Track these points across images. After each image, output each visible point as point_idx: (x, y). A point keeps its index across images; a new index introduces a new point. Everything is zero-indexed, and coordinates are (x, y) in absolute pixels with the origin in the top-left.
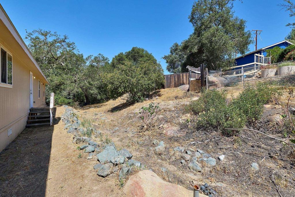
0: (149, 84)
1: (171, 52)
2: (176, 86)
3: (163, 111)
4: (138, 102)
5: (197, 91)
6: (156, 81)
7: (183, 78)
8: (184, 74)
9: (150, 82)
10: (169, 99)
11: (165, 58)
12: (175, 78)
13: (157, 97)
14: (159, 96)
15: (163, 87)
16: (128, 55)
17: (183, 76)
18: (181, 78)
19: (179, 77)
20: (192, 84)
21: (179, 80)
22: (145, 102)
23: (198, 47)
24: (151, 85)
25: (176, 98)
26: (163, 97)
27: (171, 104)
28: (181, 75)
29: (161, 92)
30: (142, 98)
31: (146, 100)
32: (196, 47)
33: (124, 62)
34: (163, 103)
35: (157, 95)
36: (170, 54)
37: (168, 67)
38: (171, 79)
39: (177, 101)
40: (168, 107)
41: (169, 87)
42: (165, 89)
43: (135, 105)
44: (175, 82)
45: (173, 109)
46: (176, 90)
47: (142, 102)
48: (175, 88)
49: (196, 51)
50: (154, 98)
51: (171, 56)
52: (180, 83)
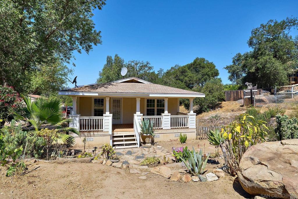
0: (213, 100)
1: (234, 62)
2: (235, 100)
3: (223, 118)
4: (204, 112)
5: (249, 106)
6: (218, 98)
7: (241, 94)
8: (242, 91)
9: (213, 98)
10: (227, 111)
11: (227, 68)
12: (234, 94)
13: (219, 109)
14: (221, 107)
15: (224, 101)
16: (189, 66)
17: (241, 92)
18: (239, 94)
19: (237, 93)
20: (246, 100)
21: (238, 95)
22: (210, 112)
23: (255, 68)
24: (214, 101)
25: (233, 111)
26: (224, 108)
27: (229, 114)
28: (239, 91)
29: (222, 105)
30: (208, 109)
31: (210, 111)
32: (254, 68)
33: (186, 74)
34: (223, 114)
35: (219, 107)
36: (232, 64)
37: (230, 77)
38: (230, 94)
39: (232, 113)
40: (227, 116)
41: (229, 100)
42: (226, 102)
43: (203, 114)
44: (234, 97)
45: (229, 118)
46: (235, 104)
47: (208, 112)
48: (234, 102)
49: (253, 71)
50: (217, 109)
51: (233, 67)
52: (239, 98)
